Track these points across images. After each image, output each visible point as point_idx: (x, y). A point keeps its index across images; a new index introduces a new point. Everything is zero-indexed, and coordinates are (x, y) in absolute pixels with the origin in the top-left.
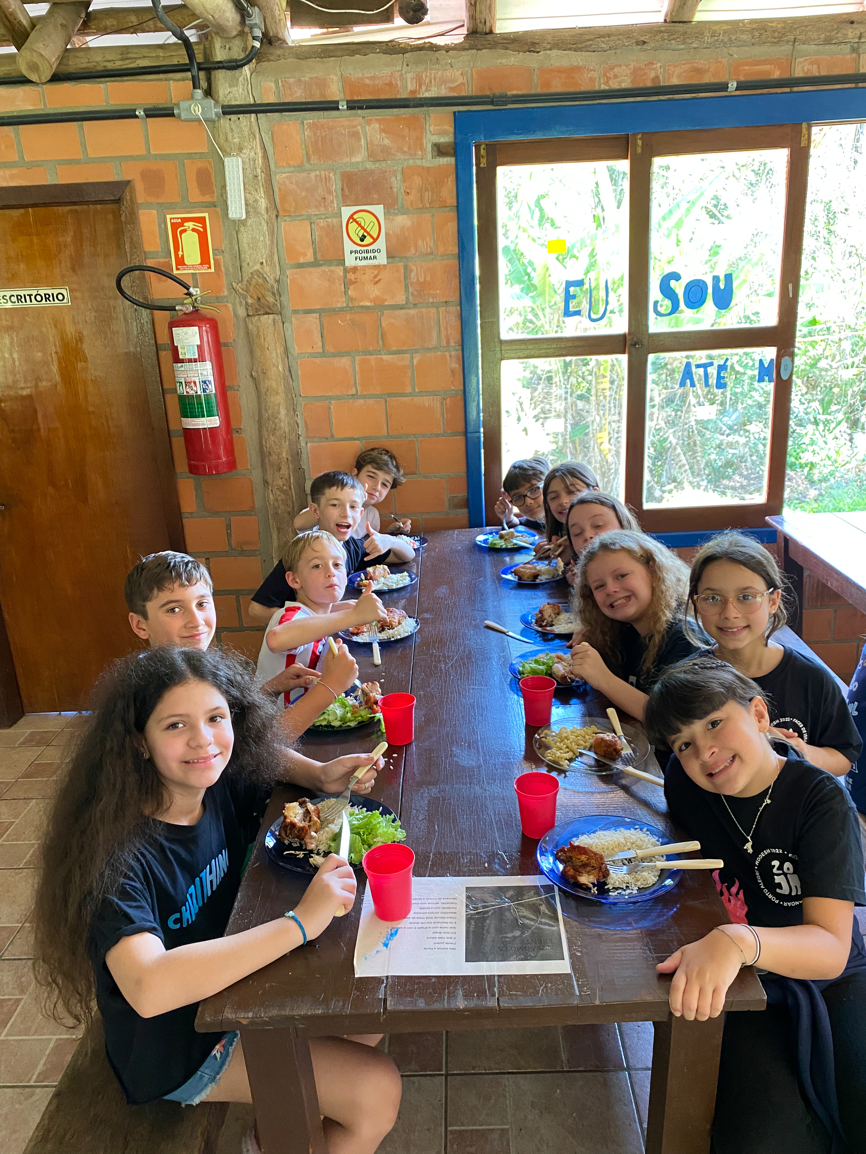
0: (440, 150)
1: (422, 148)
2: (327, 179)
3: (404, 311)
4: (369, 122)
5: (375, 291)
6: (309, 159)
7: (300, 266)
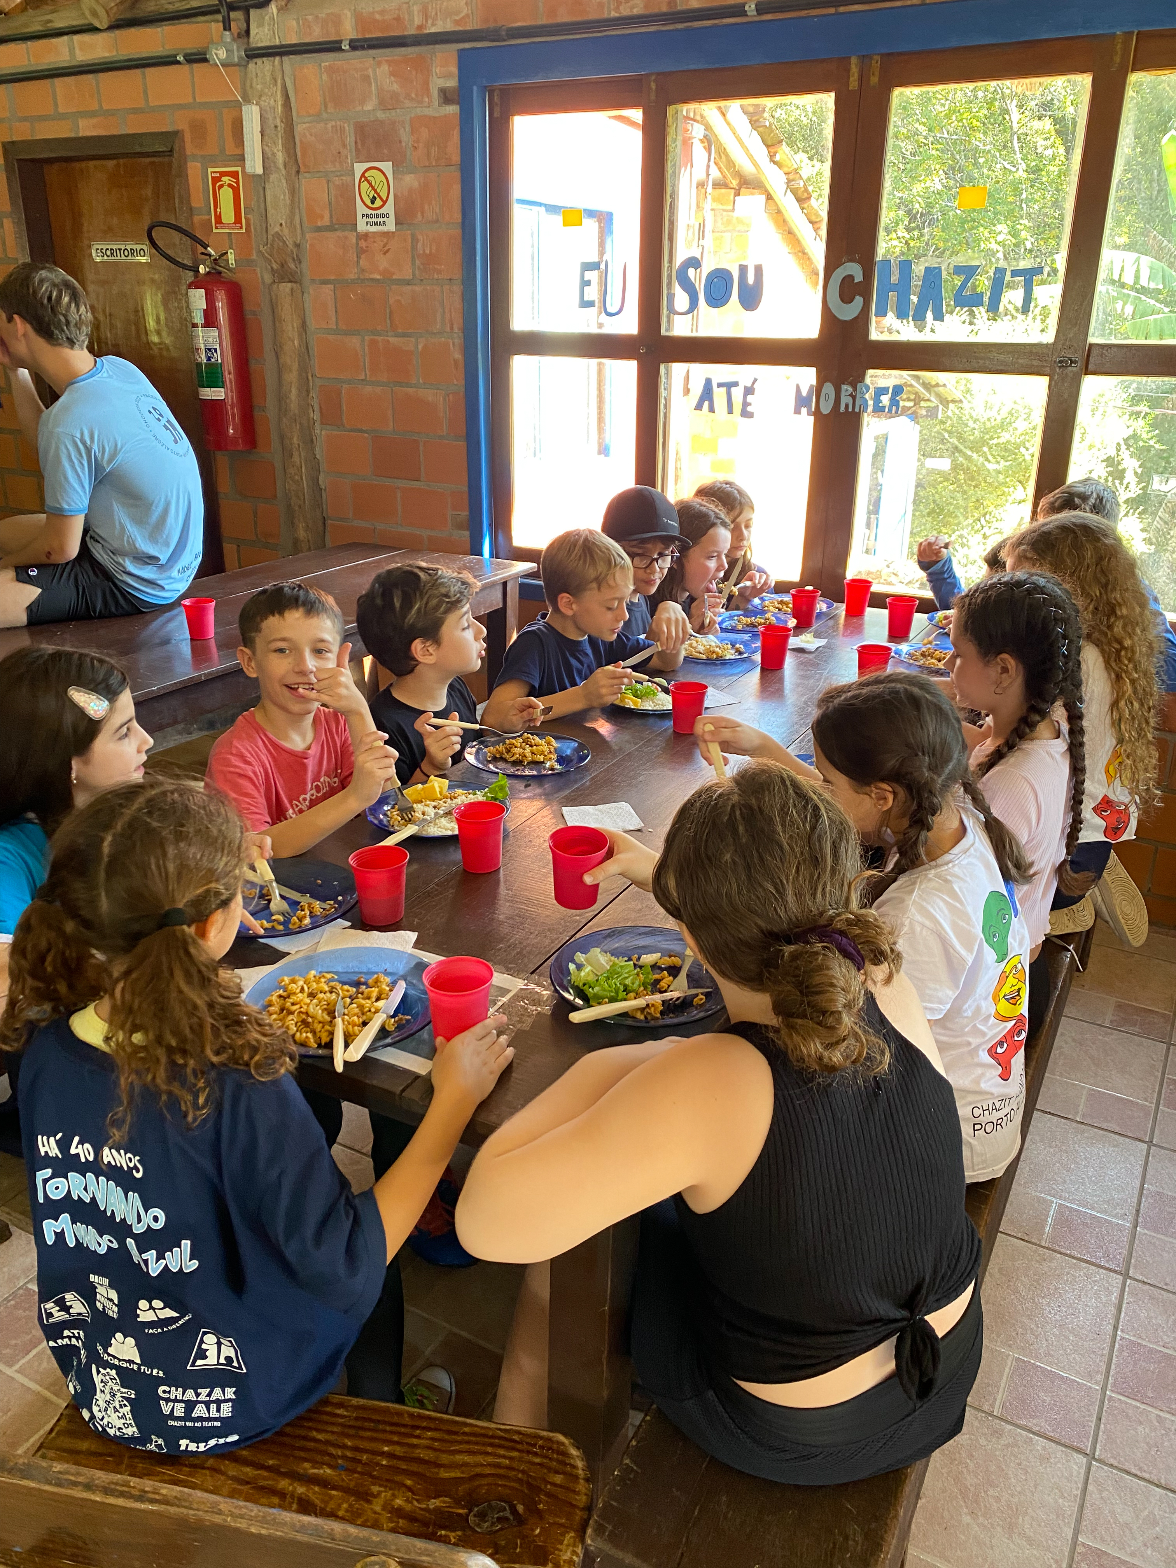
0: (446, 97)
1: (429, 95)
2: (342, 130)
3: (409, 287)
4: (379, 64)
5: (383, 262)
6: (326, 107)
7: (319, 229)
